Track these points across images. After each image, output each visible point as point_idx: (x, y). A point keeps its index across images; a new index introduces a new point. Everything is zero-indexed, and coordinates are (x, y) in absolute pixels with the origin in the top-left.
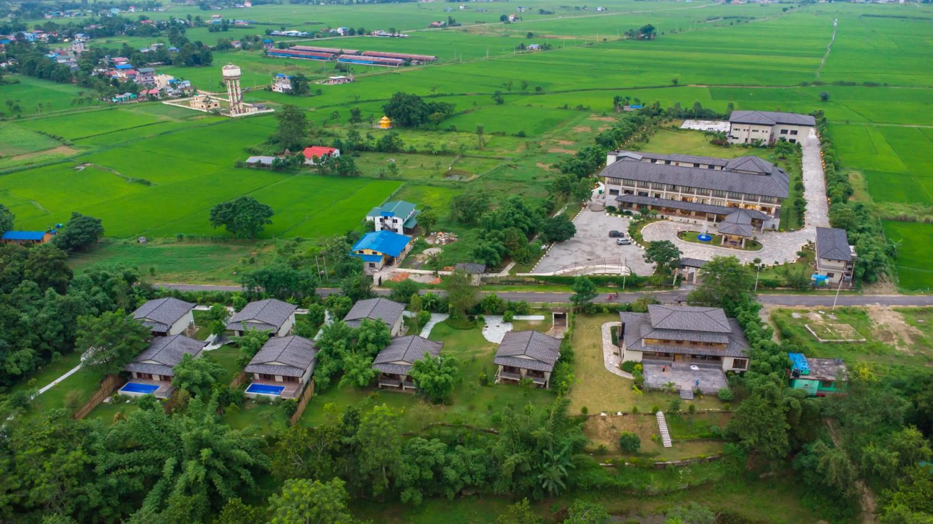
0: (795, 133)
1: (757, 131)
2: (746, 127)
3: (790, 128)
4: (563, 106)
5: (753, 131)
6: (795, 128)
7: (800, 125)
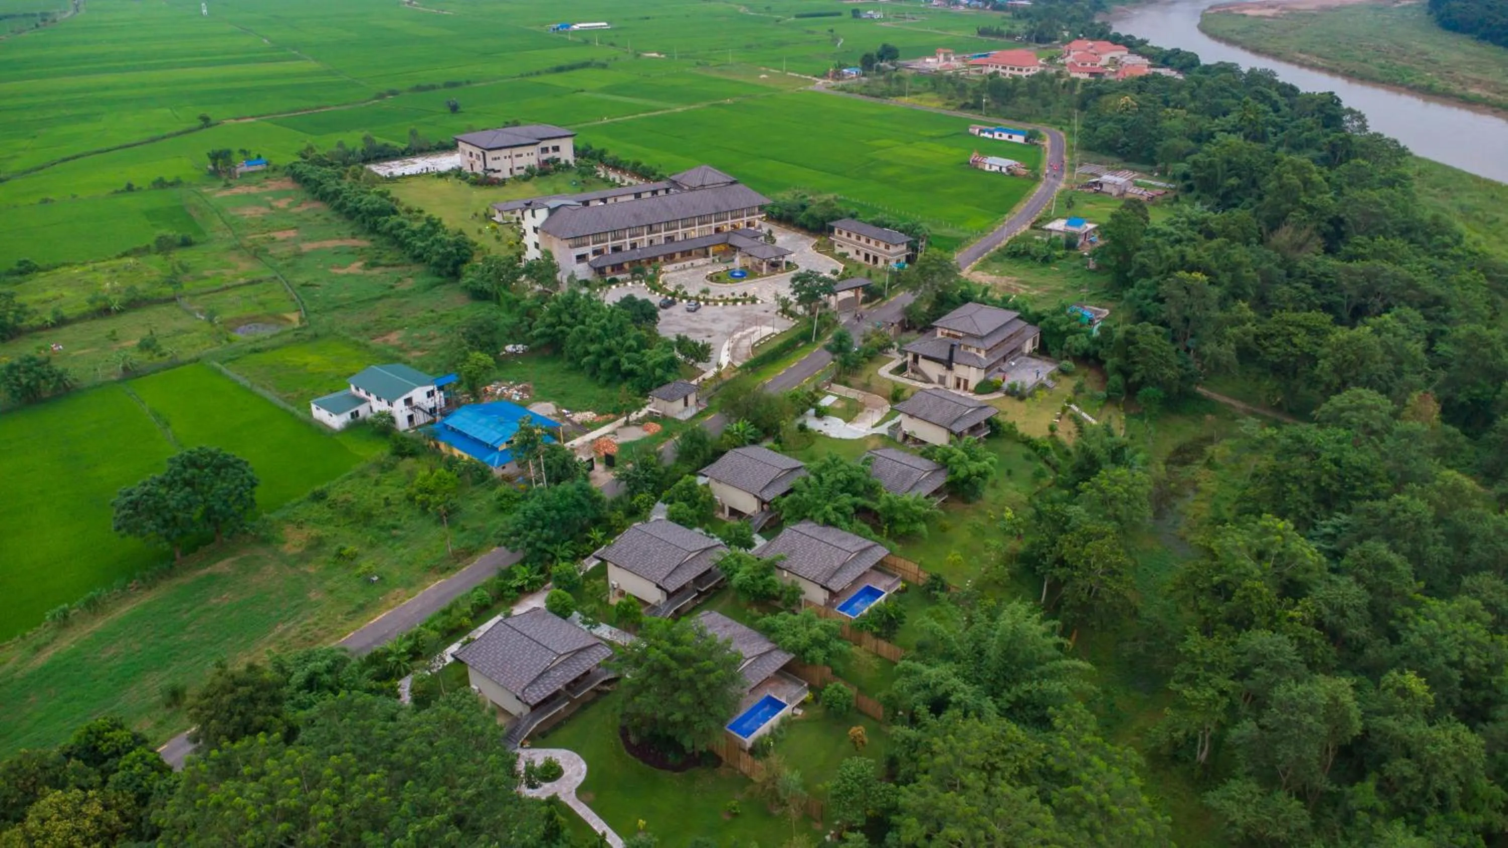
0: (556, 149)
1: (521, 155)
2: (507, 152)
3: (550, 144)
4: (123, 186)
5: (517, 156)
6: (555, 143)
7: (560, 137)
